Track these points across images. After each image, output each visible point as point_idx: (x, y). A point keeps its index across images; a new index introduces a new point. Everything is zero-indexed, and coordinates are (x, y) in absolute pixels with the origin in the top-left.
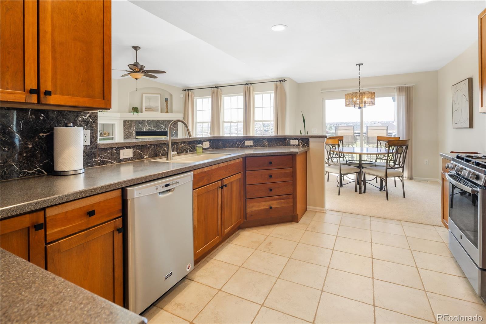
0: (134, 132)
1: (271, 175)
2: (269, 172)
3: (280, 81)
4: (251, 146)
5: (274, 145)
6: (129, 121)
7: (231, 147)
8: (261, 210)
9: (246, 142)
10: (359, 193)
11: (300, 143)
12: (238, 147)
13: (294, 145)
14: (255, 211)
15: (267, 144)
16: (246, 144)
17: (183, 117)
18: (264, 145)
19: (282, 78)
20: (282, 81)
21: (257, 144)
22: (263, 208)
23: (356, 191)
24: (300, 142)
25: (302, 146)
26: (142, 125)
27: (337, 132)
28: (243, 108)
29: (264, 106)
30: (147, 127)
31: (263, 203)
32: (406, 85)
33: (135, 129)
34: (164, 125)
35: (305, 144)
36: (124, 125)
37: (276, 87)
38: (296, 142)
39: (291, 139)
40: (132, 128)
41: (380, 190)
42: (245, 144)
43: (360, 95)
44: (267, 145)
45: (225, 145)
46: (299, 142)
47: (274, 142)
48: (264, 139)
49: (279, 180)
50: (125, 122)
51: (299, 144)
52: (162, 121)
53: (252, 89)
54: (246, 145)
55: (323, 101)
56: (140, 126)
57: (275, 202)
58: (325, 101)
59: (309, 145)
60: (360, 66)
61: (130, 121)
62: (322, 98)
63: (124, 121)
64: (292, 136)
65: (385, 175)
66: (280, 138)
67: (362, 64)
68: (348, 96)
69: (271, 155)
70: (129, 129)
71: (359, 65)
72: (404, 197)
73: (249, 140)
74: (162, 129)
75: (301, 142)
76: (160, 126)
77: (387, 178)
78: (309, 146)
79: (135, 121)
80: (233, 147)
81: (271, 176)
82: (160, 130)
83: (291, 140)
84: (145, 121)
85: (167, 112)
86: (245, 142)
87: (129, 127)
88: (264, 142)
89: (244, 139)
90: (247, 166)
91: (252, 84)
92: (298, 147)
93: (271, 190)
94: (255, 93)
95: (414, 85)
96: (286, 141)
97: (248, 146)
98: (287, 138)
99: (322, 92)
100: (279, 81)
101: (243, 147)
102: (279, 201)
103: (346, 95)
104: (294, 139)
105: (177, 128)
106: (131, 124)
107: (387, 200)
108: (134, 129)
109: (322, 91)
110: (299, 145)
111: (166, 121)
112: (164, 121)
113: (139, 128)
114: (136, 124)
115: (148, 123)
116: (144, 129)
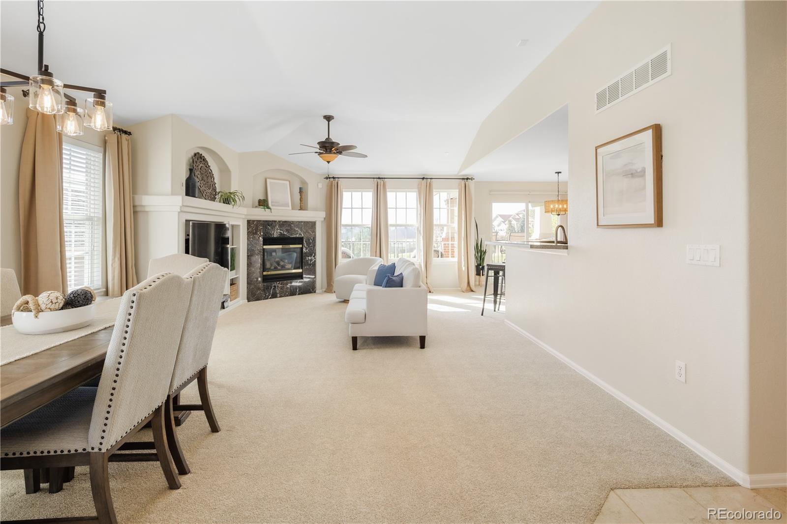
0: (261, 238)
6: (254, 221)
17: (325, 217)
26: (272, 228)
30: (279, 231)
33: (262, 233)
34: (299, 228)
36: (248, 228)
40: (259, 233)
50: (249, 222)
52: (296, 222)
56: (269, 229)
61: (256, 220)
63: (247, 221)
70: (254, 234)
71: (558, 173)
74: (297, 234)
76: (295, 230)
79: (263, 221)
82: (295, 236)
84: (275, 221)
85: (301, 209)
87: (255, 231)
105: (315, 233)
106: (257, 226)
108: (261, 234)
111: (302, 222)
112: (299, 222)
113: (267, 233)
114: (263, 226)
115: (279, 225)
116: (274, 234)
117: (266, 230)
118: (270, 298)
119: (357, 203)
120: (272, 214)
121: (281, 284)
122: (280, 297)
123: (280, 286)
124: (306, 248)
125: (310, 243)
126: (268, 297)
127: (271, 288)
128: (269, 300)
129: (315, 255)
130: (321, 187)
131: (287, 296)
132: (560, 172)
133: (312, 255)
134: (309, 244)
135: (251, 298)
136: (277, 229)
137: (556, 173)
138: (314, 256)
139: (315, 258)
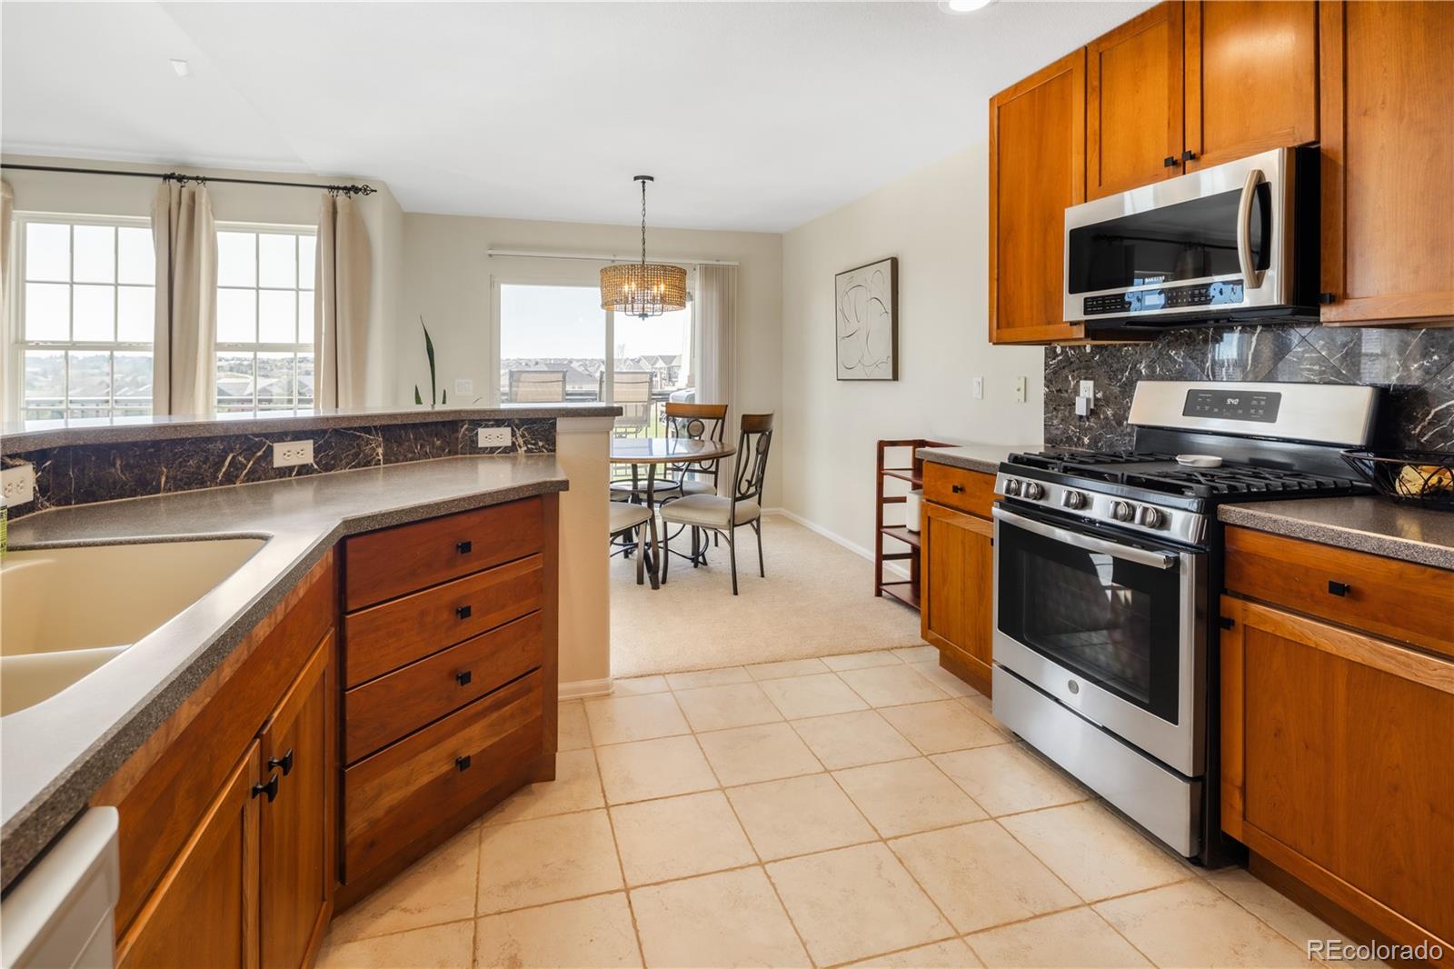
1: (465, 605)
2: (452, 593)
3: (347, 189)
4: (304, 470)
5: (410, 455)
7: (188, 485)
8: (418, 794)
9: (279, 449)
10: (650, 586)
11: (521, 441)
12: (230, 478)
13: (492, 450)
14: (390, 810)
15: (380, 451)
16: (279, 461)
18: (366, 456)
19: (352, 178)
20: (356, 190)
21: (334, 457)
22: (426, 779)
23: (640, 581)
24: (518, 433)
25: (529, 451)
27: (514, 389)
28: (153, 282)
29: (260, 286)
31: (428, 756)
32: (721, 263)
35: (541, 444)
37: (331, 210)
38: (501, 437)
39: (480, 426)
41: (696, 566)
42: (271, 462)
43: (644, 272)
44: (381, 457)
45: (148, 476)
46: (513, 435)
47: (409, 440)
48: (367, 430)
49: (495, 618)
51: (513, 443)
53: (204, 201)
54: (276, 465)
55: (493, 286)
57: (476, 729)
58: (499, 288)
59: (554, 444)
60: (644, 183)
62: (491, 276)
64: (485, 411)
65: (729, 521)
66: (436, 423)
67: (652, 179)
68: (611, 276)
69: (468, 507)
71: (644, 179)
72: (763, 576)
73: (293, 440)
75: (523, 436)
77: (735, 529)
78: (554, 451)
80: (202, 484)
81: (465, 613)
83: (481, 431)
86: (270, 449)
88: (368, 443)
89: (267, 436)
90: (350, 589)
91: (204, 179)
92: (511, 454)
93: (465, 678)
94: (216, 222)
95: (737, 264)
96: (457, 431)
97: (291, 469)
98: (463, 421)
99: (490, 255)
100: (345, 188)
101: (259, 479)
102: (495, 715)
103: (604, 271)
104: (492, 426)
107: (736, 593)
109: (490, 252)
110: (513, 448)
132: (649, 179)
137: (636, 179)
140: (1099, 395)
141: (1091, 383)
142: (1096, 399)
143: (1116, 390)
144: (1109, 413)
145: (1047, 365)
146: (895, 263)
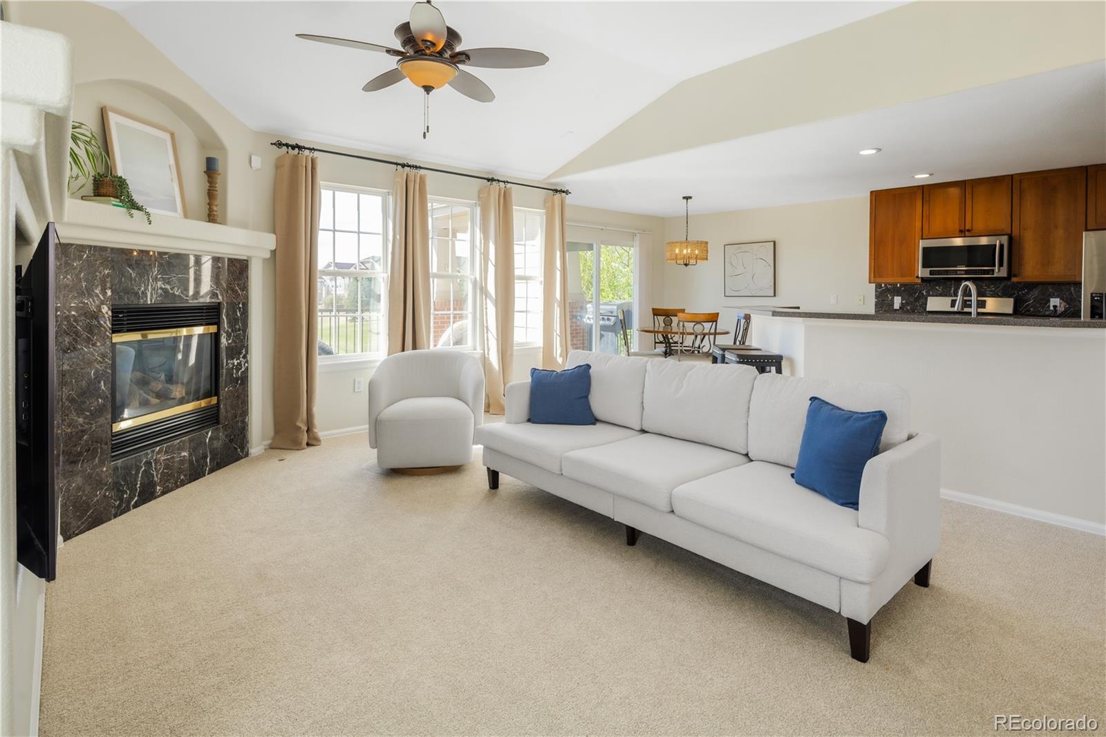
0: (105, 309)
6: (81, 248)
17: (272, 248)
26: (141, 275)
30: (160, 284)
33: (109, 293)
40: (97, 291)
56: (131, 279)
61: (90, 247)
70: (82, 294)
71: (687, 198)
79: (112, 249)
84: (150, 252)
85: (211, 219)
87: (84, 284)
105: (248, 291)
106: (91, 268)
108: (104, 293)
113: (127, 291)
114: (113, 268)
115: (161, 265)
116: (144, 294)
117: (120, 282)
118: (136, 506)
119: (346, 219)
120: (150, 229)
121: (166, 452)
122: (163, 493)
123: (163, 457)
124: (227, 332)
125: (236, 320)
126: (129, 502)
127: (137, 472)
128: (133, 511)
129: (247, 352)
130: (259, 166)
131: (183, 484)
132: (690, 198)
133: (240, 353)
134: (233, 322)
135: (74, 523)
136: (156, 279)
137: (684, 198)
138: (245, 357)
139: (247, 362)
140: (904, 302)
141: (900, 298)
142: (902, 303)
143: (912, 300)
144: (909, 308)
145: (876, 291)
146: (774, 242)
